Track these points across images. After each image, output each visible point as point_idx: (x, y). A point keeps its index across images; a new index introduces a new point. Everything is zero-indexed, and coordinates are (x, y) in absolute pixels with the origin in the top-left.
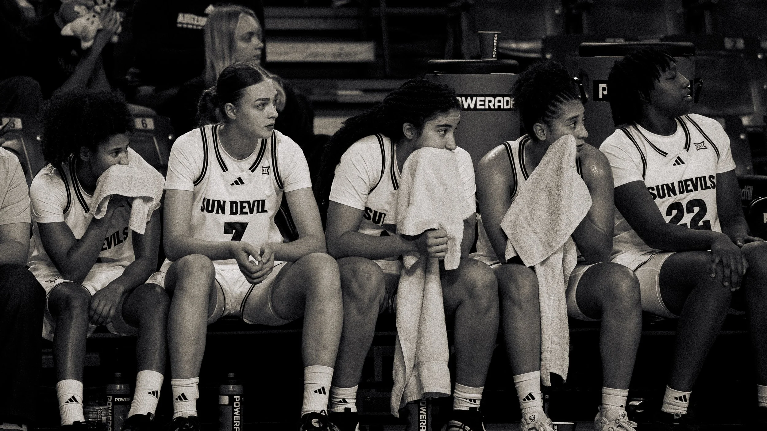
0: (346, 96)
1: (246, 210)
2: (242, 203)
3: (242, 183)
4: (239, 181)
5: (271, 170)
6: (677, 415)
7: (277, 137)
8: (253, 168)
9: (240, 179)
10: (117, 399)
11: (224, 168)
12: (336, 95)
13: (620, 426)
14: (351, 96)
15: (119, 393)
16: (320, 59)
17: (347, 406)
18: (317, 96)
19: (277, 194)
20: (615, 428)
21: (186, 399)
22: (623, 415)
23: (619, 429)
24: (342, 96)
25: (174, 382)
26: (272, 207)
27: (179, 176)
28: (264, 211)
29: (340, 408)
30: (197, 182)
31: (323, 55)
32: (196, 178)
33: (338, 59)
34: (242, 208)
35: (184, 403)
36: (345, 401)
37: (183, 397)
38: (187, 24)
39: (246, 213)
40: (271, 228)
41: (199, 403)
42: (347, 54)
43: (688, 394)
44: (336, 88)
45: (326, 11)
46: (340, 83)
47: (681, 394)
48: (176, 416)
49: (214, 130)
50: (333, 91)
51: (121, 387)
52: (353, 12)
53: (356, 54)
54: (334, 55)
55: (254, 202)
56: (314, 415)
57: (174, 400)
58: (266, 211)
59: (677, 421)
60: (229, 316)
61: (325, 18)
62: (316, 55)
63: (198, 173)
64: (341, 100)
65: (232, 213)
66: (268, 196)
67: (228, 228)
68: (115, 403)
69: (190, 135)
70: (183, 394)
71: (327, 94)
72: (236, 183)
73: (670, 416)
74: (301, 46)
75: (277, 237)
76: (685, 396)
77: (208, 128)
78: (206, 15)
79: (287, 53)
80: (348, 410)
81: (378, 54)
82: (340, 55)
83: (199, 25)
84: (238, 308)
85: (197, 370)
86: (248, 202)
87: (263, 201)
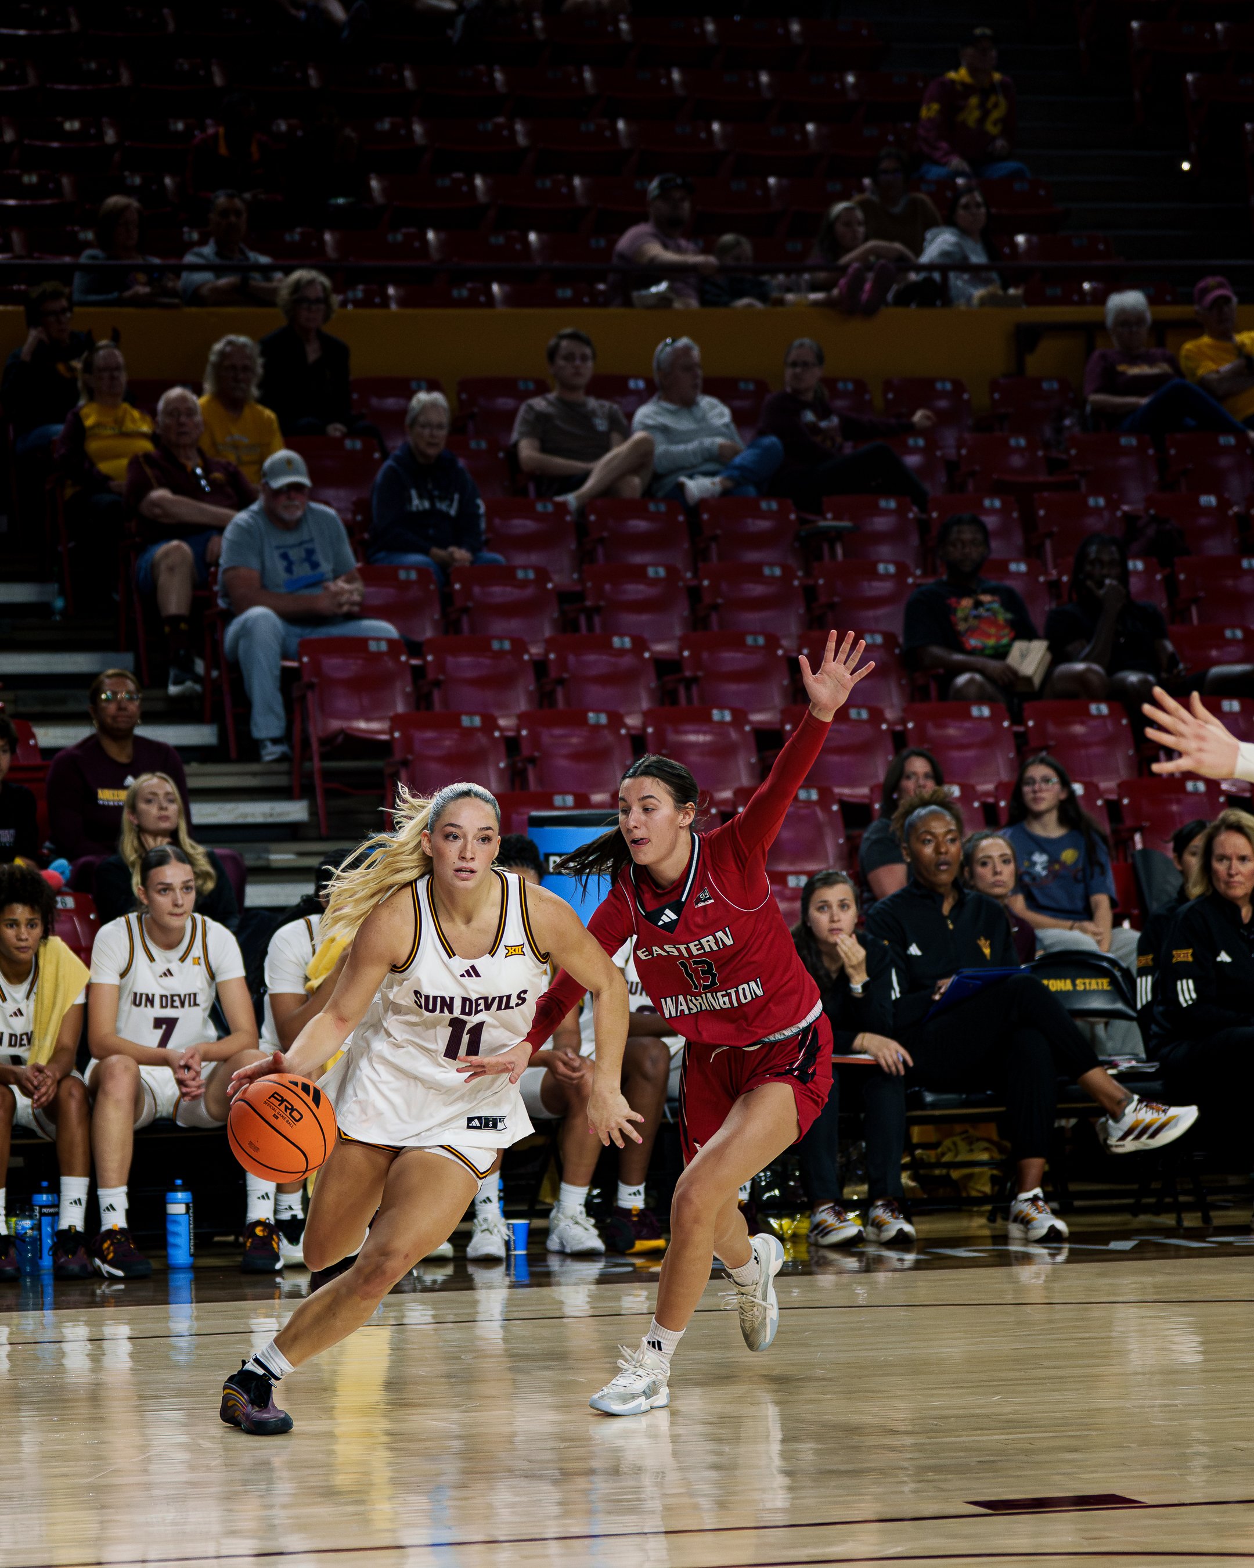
0: (280, 860)
1: (177, 1003)
2: (172, 996)
3: (171, 974)
4: (168, 973)
5: (202, 961)
6: (636, 1210)
7: (207, 925)
8: (183, 959)
9: (169, 971)
10: (44, 1210)
11: (152, 959)
12: (268, 860)
13: (577, 1223)
14: (284, 860)
15: (44, 1203)
16: (250, 820)
17: (294, 1213)
18: (250, 860)
19: (210, 986)
20: (571, 1225)
21: (114, 1209)
22: (581, 1213)
23: (576, 1225)
24: (276, 860)
25: (101, 1192)
26: (205, 1000)
27: (103, 968)
28: (196, 1004)
29: (286, 1216)
30: (123, 975)
31: (253, 815)
32: (122, 971)
33: (270, 820)
34: (173, 1001)
35: (112, 1213)
36: (291, 1208)
37: (112, 1207)
38: (108, 801)
39: (177, 1007)
40: (205, 1023)
41: (130, 1214)
42: (280, 815)
43: (641, 1188)
44: (268, 852)
45: (255, 767)
46: (273, 846)
47: (634, 1189)
48: (104, 1228)
49: (139, 919)
50: (265, 855)
51: (48, 1198)
52: (284, 767)
53: (288, 814)
54: (264, 815)
55: (185, 995)
56: (259, 1223)
57: (102, 1211)
58: (198, 1005)
59: (635, 1216)
60: (162, 1119)
61: (254, 774)
62: (246, 815)
63: (123, 965)
64: (274, 865)
65: (162, 1006)
66: (201, 990)
67: (158, 1023)
68: (42, 1214)
69: (115, 925)
70: (111, 1206)
71: (259, 858)
72: (165, 974)
73: (628, 1212)
74: (229, 806)
75: (212, 1032)
76: (638, 1191)
77: (133, 916)
78: (125, 788)
79: (214, 815)
80: (294, 1217)
81: (313, 812)
82: (271, 815)
83: (120, 801)
84: (171, 1110)
85: (125, 1177)
86: (179, 996)
87: (195, 995)
